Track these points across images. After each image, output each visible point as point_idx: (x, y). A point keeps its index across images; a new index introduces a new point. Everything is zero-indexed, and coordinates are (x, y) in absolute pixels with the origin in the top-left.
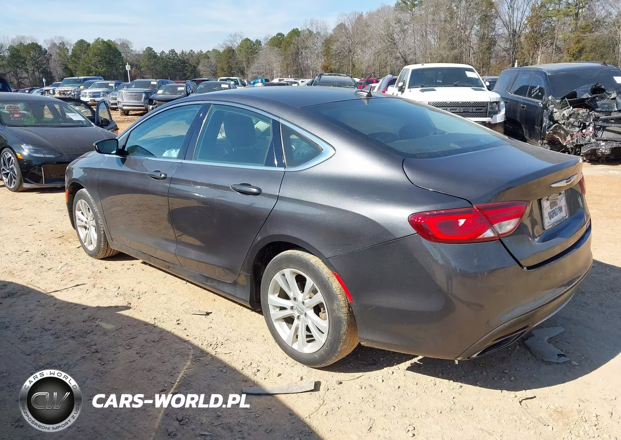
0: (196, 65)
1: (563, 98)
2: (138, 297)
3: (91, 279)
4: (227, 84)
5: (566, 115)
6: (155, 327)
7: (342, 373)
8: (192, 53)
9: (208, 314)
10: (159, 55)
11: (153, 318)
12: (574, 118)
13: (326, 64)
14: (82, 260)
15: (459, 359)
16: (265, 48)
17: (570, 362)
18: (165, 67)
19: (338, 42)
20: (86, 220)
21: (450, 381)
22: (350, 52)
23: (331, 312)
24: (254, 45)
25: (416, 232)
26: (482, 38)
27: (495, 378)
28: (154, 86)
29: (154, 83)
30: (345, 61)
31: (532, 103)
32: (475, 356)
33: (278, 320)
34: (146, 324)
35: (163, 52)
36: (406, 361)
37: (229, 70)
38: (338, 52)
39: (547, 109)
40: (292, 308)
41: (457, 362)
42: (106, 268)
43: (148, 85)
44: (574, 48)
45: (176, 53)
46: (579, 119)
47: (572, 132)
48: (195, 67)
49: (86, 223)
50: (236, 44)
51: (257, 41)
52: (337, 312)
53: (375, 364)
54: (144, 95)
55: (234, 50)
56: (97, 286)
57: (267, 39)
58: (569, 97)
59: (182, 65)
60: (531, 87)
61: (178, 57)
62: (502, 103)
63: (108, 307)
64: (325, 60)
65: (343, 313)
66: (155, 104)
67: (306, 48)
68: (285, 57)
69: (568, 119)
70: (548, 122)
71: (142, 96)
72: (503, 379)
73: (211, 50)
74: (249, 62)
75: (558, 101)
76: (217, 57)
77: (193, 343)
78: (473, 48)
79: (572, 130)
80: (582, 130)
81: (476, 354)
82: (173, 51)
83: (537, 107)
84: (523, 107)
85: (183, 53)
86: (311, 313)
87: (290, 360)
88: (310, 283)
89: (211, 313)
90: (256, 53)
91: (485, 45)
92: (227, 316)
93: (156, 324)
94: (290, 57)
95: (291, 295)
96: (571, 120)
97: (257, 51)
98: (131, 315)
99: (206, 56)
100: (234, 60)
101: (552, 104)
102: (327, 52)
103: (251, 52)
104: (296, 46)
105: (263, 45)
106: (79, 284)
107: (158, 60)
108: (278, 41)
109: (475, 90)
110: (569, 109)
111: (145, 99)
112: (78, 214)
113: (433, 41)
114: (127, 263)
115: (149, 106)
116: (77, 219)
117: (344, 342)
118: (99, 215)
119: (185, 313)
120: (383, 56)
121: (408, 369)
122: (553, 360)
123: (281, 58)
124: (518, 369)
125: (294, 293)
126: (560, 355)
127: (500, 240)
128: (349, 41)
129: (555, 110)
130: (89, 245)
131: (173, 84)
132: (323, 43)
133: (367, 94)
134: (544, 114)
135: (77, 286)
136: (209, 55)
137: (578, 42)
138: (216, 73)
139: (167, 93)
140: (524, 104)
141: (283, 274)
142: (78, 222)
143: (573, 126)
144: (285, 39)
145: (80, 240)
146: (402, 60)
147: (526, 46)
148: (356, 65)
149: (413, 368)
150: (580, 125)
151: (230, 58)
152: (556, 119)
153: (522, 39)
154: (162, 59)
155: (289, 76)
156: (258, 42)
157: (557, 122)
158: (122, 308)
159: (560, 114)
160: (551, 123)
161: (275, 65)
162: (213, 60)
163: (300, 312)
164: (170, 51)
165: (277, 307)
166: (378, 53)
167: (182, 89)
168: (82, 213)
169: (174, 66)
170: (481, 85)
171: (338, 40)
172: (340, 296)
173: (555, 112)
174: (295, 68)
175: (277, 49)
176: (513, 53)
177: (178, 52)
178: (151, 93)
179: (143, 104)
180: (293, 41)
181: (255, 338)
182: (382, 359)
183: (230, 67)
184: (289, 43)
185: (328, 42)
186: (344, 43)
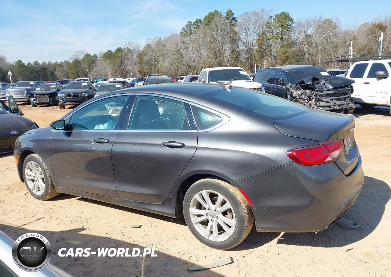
0: (54, 71)
1: (297, 84)
2: (87, 222)
3: (47, 214)
4: (86, 83)
5: (300, 94)
6: (109, 239)
7: (242, 251)
8: (50, 64)
9: (140, 226)
10: (27, 65)
11: (105, 233)
12: (304, 95)
13: (141, 69)
14: (33, 203)
15: (318, 231)
16: (100, 60)
17: (360, 227)
18: (31, 73)
19: (147, 56)
20: (34, 175)
21: (304, 246)
22: (155, 61)
23: (238, 213)
24: (93, 58)
25: (292, 161)
26: (232, 52)
27: (327, 241)
28: (32, 85)
29: (32, 83)
30: (153, 67)
31: (279, 88)
32: (326, 228)
33: (197, 223)
34: (102, 238)
35: (29, 63)
36: (274, 239)
37: (77, 74)
38: (148, 61)
39: (289, 91)
40: (207, 215)
41: (316, 233)
42: (54, 206)
43: (28, 85)
44: (283, 57)
45: (39, 64)
46: (307, 95)
47: (304, 103)
48: (53, 73)
49: (34, 177)
50: (81, 57)
51: (94, 55)
52: (242, 213)
53: (258, 243)
54: (25, 92)
55: (79, 61)
56: (53, 218)
57: (101, 54)
58: (300, 83)
59: (44, 71)
60: (277, 79)
61: (40, 66)
62: (263, 89)
63: (69, 231)
64: (140, 66)
65: (245, 213)
66: (35, 97)
67: (127, 59)
68: (114, 65)
69: (301, 96)
70: (290, 98)
71: (24, 93)
72: (331, 241)
73: (63, 61)
74: (90, 69)
75: (294, 86)
76: (68, 66)
77: (140, 245)
78: (228, 58)
79: (304, 101)
80: (309, 101)
81: (327, 227)
82: (36, 62)
83: (282, 90)
84: (274, 90)
85: (43, 63)
86: (221, 216)
87: (207, 247)
88: (221, 198)
89: (142, 226)
90: (94, 63)
91: (234, 55)
92: (152, 226)
93: (109, 237)
94: (117, 64)
95: (206, 206)
96: (303, 96)
97: (95, 62)
98: (88, 233)
99: (61, 65)
100: (80, 67)
101: (291, 88)
102: (141, 61)
103: (91, 62)
104: (121, 58)
105: (99, 58)
106: (40, 218)
107: (26, 68)
108: (109, 55)
109: (247, 82)
110: (301, 90)
111: (27, 94)
112: (27, 171)
113: (204, 54)
114: (67, 201)
115: (31, 98)
116: (26, 175)
117: (246, 231)
118: (47, 170)
119: (124, 228)
120: (176, 64)
121: (278, 243)
122: (352, 227)
123: (111, 66)
124: (336, 235)
125: (209, 205)
126: (354, 224)
127: (334, 161)
128: (154, 55)
129: (293, 91)
130: (37, 192)
131: (45, 84)
132: (138, 56)
133: (229, 86)
134: (287, 94)
135: (38, 219)
136: (62, 65)
137: (285, 53)
138: (68, 76)
139: (43, 89)
140: (274, 88)
141: (200, 194)
142: (27, 177)
143: (304, 100)
144: (113, 54)
145: (29, 189)
146: (187, 65)
147: (257, 56)
148: (159, 69)
149: (280, 242)
150: (308, 99)
151: (77, 66)
152: (294, 96)
153: (254, 52)
154: (29, 67)
155: (118, 77)
156: (96, 56)
157: (295, 98)
158: (79, 230)
159: (296, 93)
160: (292, 98)
161: (107, 70)
162: (65, 68)
163: (213, 216)
164: (34, 63)
165: (195, 215)
166: (172, 62)
167: (54, 86)
168: (31, 170)
169: (38, 72)
170: (249, 79)
171: (147, 54)
172: (242, 203)
173: (293, 92)
174: (121, 71)
175: (108, 60)
176: (250, 60)
177: (40, 62)
178: (30, 90)
179: (25, 98)
180: (118, 55)
181: (177, 238)
182: (261, 239)
183: (78, 72)
184: (116, 57)
185: (141, 55)
186: (151, 56)
